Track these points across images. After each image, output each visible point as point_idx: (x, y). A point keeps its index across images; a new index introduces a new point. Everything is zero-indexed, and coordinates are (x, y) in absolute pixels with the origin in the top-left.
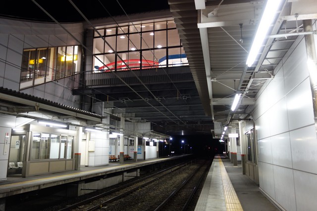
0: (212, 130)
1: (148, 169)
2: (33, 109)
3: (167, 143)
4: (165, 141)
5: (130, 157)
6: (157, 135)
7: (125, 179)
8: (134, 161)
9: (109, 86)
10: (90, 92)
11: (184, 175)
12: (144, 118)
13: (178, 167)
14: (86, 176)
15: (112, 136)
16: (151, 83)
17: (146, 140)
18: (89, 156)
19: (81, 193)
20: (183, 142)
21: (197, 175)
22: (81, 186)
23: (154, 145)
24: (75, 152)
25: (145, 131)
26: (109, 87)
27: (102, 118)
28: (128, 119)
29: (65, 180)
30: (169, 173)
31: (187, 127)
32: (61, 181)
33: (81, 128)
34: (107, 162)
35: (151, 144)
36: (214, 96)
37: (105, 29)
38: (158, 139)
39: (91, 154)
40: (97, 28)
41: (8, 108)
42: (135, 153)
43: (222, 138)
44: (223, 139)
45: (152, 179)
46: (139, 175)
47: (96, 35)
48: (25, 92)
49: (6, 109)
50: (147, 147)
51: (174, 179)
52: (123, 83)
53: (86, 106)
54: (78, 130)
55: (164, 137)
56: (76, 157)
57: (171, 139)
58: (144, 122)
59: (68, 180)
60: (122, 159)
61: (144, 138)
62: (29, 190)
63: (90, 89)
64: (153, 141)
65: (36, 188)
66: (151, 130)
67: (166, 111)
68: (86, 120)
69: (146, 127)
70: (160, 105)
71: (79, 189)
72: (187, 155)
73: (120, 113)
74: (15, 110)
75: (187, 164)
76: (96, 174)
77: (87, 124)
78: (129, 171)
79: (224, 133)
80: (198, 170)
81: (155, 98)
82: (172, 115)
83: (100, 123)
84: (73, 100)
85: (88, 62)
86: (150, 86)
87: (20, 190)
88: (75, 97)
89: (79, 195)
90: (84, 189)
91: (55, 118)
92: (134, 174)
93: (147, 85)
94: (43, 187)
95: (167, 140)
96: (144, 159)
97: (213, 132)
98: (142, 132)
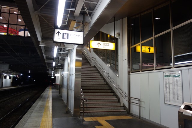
0: (47, 72)
3: (18, 77)
4: (18, 76)
6: (12, 72)
11: (29, 96)
12: (4, 62)
13: (25, 92)
20: (29, 77)
23: (9, 79)
25: (5, 70)
31: (33, 68)
35: (8, 77)
36: (47, 58)
38: (12, 75)
43: (52, 76)
45: (8, 98)
50: (4, 79)
51: (22, 98)
55: (17, 74)
57: (22, 75)
58: (4, 64)
61: (3, 74)
64: (9, 76)
66: (9, 69)
67: (21, 59)
69: (5, 67)
70: (17, 56)
72: (31, 85)
75: (31, 90)
79: (53, 74)
80: (37, 93)
81: (15, 52)
82: (24, 62)
86: (13, 46)
93: (11, 46)
95: (19, 75)
96: (2, 87)
97: (48, 72)
98: (2, 70)
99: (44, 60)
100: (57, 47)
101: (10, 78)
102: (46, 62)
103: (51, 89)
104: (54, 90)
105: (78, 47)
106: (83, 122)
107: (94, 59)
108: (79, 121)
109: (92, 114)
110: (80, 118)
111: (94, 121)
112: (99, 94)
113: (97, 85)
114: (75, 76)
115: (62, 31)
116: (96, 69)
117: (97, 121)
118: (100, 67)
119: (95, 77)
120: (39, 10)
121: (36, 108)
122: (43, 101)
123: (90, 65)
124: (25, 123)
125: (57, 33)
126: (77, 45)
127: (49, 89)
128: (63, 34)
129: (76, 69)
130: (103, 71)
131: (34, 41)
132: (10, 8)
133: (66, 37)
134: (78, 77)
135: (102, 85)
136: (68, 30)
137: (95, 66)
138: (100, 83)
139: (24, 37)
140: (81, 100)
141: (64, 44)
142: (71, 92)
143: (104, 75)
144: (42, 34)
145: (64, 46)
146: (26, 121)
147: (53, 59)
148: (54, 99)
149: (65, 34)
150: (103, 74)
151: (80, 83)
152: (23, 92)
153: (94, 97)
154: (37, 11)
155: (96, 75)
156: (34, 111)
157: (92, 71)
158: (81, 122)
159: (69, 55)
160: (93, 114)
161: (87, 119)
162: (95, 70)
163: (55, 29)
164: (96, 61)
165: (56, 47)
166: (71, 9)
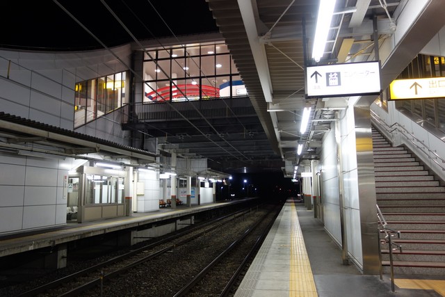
0: (282, 168)
1: (204, 216)
2: (94, 151)
3: (225, 184)
4: (224, 181)
5: (180, 202)
6: (214, 173)
7: (179, 227)
8: (187, 206)
9: (165, 120)
10: (143, 126)
11: (249, 222)
12: (199, 154)
13: (240, 213)
14: (144, 221)
15: (162, 176)
16: (213, 118)
17: (201, 181)
18: (137, 200)
19: (134, 242)
20: (245, 181)
21: (264, 222)
22: (134, 234)
23: (210, 187)
24: (126, 196)
25: (201, 170)
26: (165, 122)
27: (155, 156)
28: (180, 155)
29: (125, 225)
30: (231, 220)
31: (252, 163)
32: (122, 225)
33: (131, 168)
34: (157, 207)
35: (207, 184)
36: (283, 138)
37: (157, 51)
38: (215, 179)
39: (140, 198)
40: (147, 49)
41: (65, 149)
42: (188, 197)
43: (294, 177)
44: (297, 178)
45: (211, 227)
46: (193, 223)
47: (147, 57)
48: (78, 131)
49: (63, 150)
50: (201, 189)
51: (238, 226)
52: (182, 117)
53: (137, 143)
54: (129, 170)
55: (223, 176)
56: (127, 200)
57: (231, 178)
58: (199, 158)
59: (128, 224)
60: (173, 204)
61: (199, 178)
62: (97, 234)
63: (143, 123)
64: (209, 181)
65: (102, 232)
66: (208, 167)
67: (228, 146)
68: (137, 159)
69: (202, 164)
70: (221, 140)
71: (132, 238)
72: (250, 198)
73: (172, 148)
74: (74, 151)
75: (252, 210)
76: (153, 219)
77: (138, 163)
78: (183, 218)
79: (295, 172)
80: (265, 217)
81: (218, 133)
82: (234, 150)
83: (153, 162)
84: (123, 136)
85: (137, 91)
86: (213, 121)
87: (90, 233)
88: (125, 133)
89: (132, 244)
90: (137, 237)
91: (107, 158)
92: (188, 221)
93: (210, 120)
94: (107, 231)
95: (227, 179)
96: (199, 204)
97: (284, 169)
98: (197, 170)
99: (277, 143)
100: (310, 108)
101: (211, 185)
102: (281, 146)
103: (294, 207)
104: (302, 210)
105: (359, 102)
106: (393, 290)
107: (398, 127)
108: (383, 288)
109: (416, 272)
110: (381, 278)
111: (425, 290)
112: (427, 218)
113: (417, 196)
114: (359, 174)
115: (323, 70)
116: (409, 152)
117: (434, 291)
118: (421, 146)
119: (408, 173)
120: (269, 33)
121: (271, 249)
122: (282, 233)
123: (391, 145)
124: (257, 281)
125: (312, 77)
126: (357, 98)
127: (290, 207)
128: (328, 75)
129: (358, 156)
130: (432, 155)
131: (254, 103)
132: (200, 46)
133: (336, 82)
134: (366, 177)
135: (435, 196)
136: (335, 63)
137: (403, 146)
138: (427, 190)
139: (231, 99)
140: (381, 234)
141: (324, 99)
142: (351, 214)
143: (435, 167)
144: (272, 86)
145: (323, 104)
146: (258, 277)
147: (297, 138)
148: (305, 230)
149: (331, 76)
150: (431, 164)
151: (374, 191)
152: (238, 215)
153: (414, 226)
154: (263, 37)
155: (410, 168)
156: (269, 256)
157: (398, 160)
158: (388, 290)
159: (336, 124)
160: (416, 270)
161: (402, 284)
162: (405, 156)
163: (308, 68)
164: (406, 133)
165: (308, 109)
166: (348, 10)
